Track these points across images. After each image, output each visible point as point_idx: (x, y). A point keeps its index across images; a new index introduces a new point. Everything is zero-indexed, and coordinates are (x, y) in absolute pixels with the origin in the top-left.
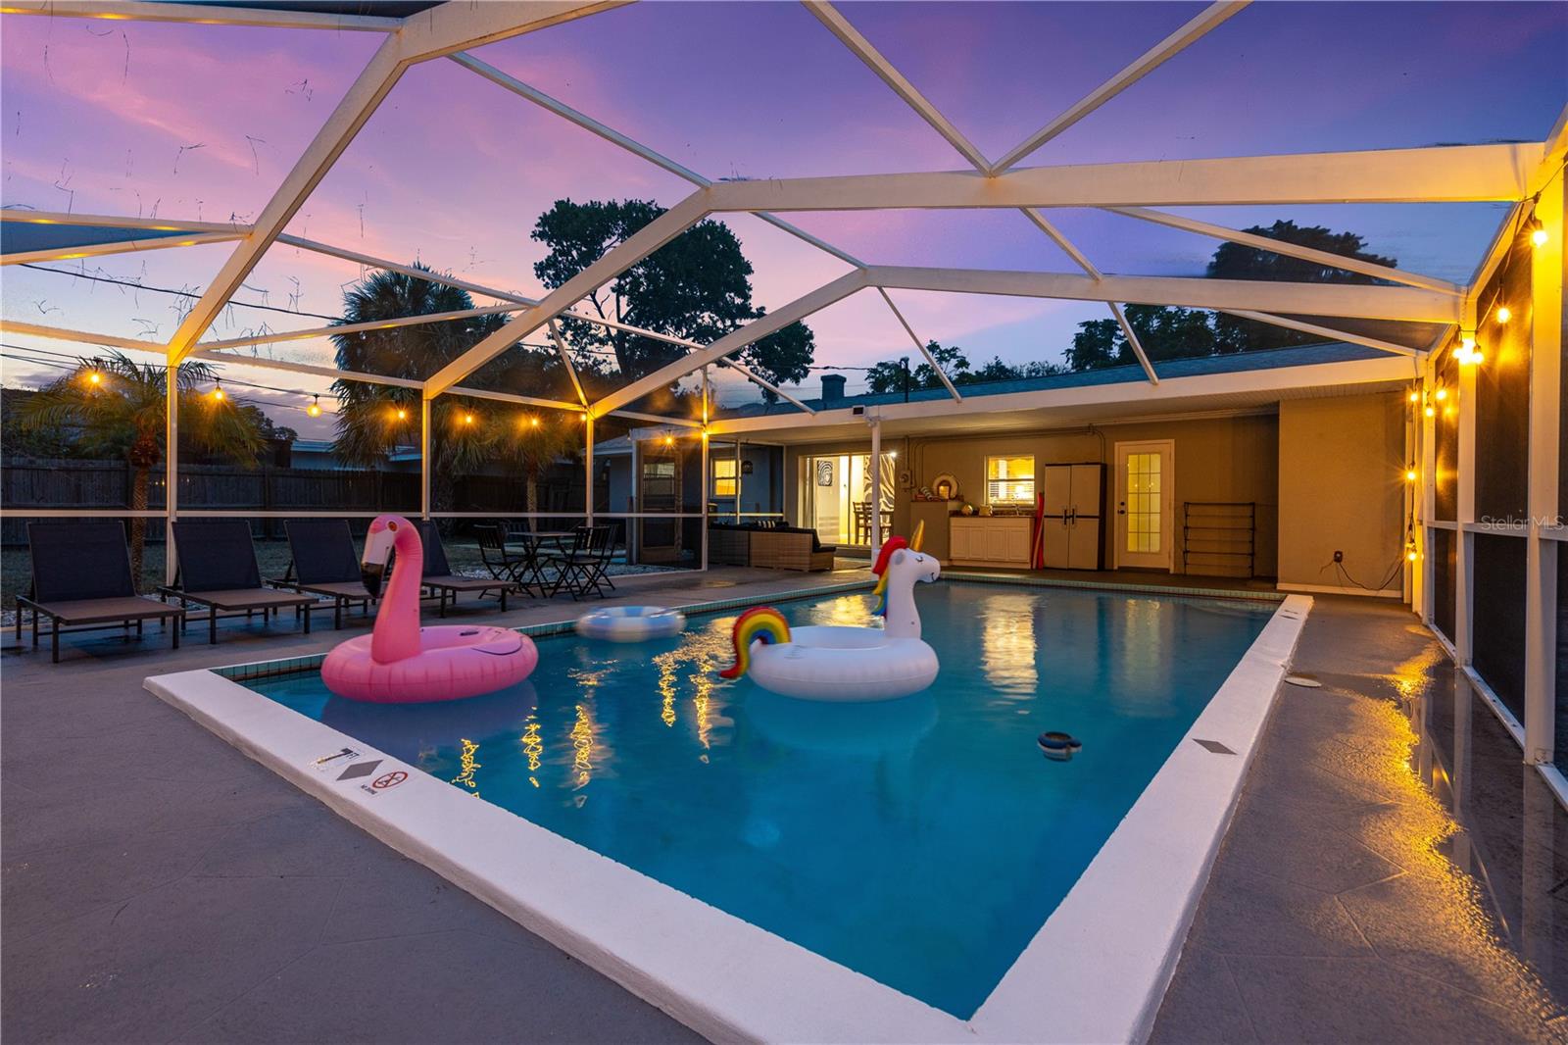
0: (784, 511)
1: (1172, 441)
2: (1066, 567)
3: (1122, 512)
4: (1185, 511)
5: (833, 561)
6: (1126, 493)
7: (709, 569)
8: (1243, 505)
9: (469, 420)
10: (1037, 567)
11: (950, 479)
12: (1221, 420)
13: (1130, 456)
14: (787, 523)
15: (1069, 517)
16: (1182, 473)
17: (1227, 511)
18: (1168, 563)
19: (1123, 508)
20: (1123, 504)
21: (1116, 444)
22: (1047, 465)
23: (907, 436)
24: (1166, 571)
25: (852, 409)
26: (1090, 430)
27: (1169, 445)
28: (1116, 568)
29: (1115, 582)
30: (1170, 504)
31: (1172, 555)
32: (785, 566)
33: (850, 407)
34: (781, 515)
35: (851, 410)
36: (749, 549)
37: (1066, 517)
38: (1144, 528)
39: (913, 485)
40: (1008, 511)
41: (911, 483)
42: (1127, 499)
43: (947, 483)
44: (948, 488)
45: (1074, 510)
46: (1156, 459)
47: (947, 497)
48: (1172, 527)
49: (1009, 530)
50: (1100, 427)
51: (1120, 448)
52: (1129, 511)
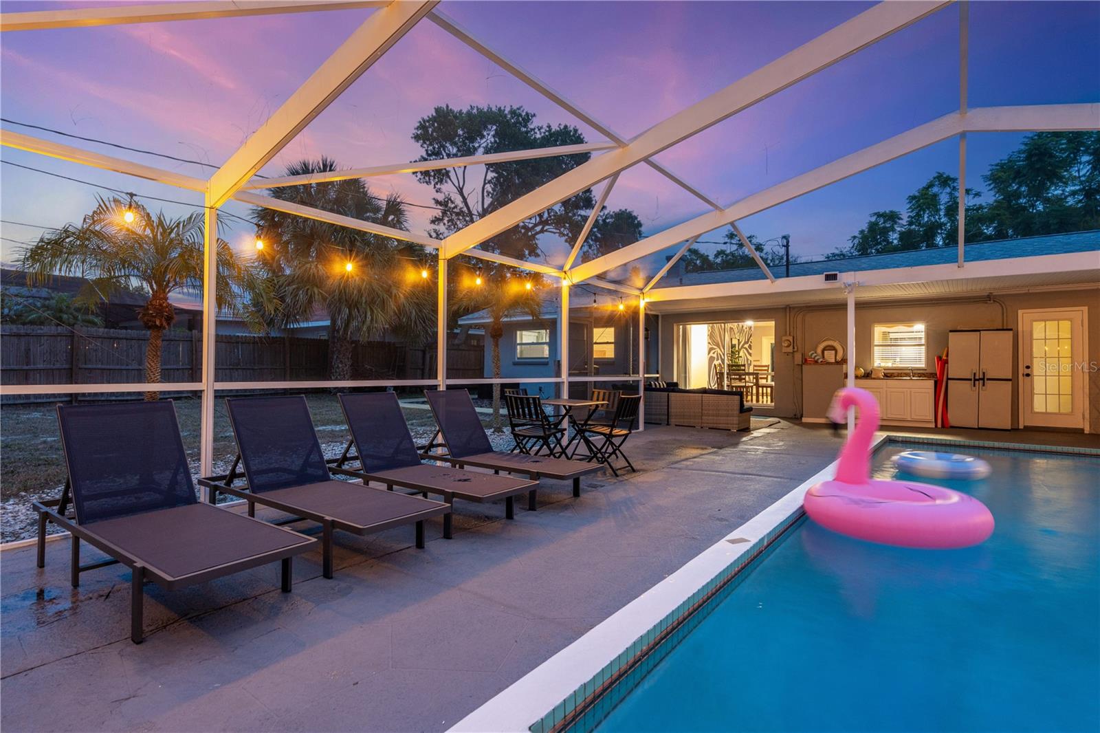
0: (660, 372)
1: (1085, 309)
2: (977, 427)
3: (1028, 375)
5: (750, 420)
6: (1031, 357)
7: (645, 430)
9: (479, 281)
10: (943, 426)
11: (836, 345)
13: (1036, 323)
14: (676, 384)
15: (978, 380)
18: (1081, 423)
19: (1028, 371)
20: (1028, 367)
21: (1019, 311)
22: (951, 331)
23: (788, 305)
24: (1078, 432)
25: (824, 275)
26: (989, 298)
27: (1081, 313)
28: (1021, 427)
29: (1022, 442)
31: (1087, 416)
32: (711, 426)
33: (822, 274)
34: (658, 375)
35: (822, 277)
36: (668, 409)
37: (975, 380)
38: (1052, 389)
39: (795, 350)
40: (899, 373)
41: (794, 348)
42: (1032, 363)
43: (833, 348)
44: (833, 352)
45: (984, 373)
46: (1066, 325)
47: (833, 361)
48: (1087, 390)
49: (911, 391)
50: (999, 295)
51: (1024, 316)
52: (1035, 373)
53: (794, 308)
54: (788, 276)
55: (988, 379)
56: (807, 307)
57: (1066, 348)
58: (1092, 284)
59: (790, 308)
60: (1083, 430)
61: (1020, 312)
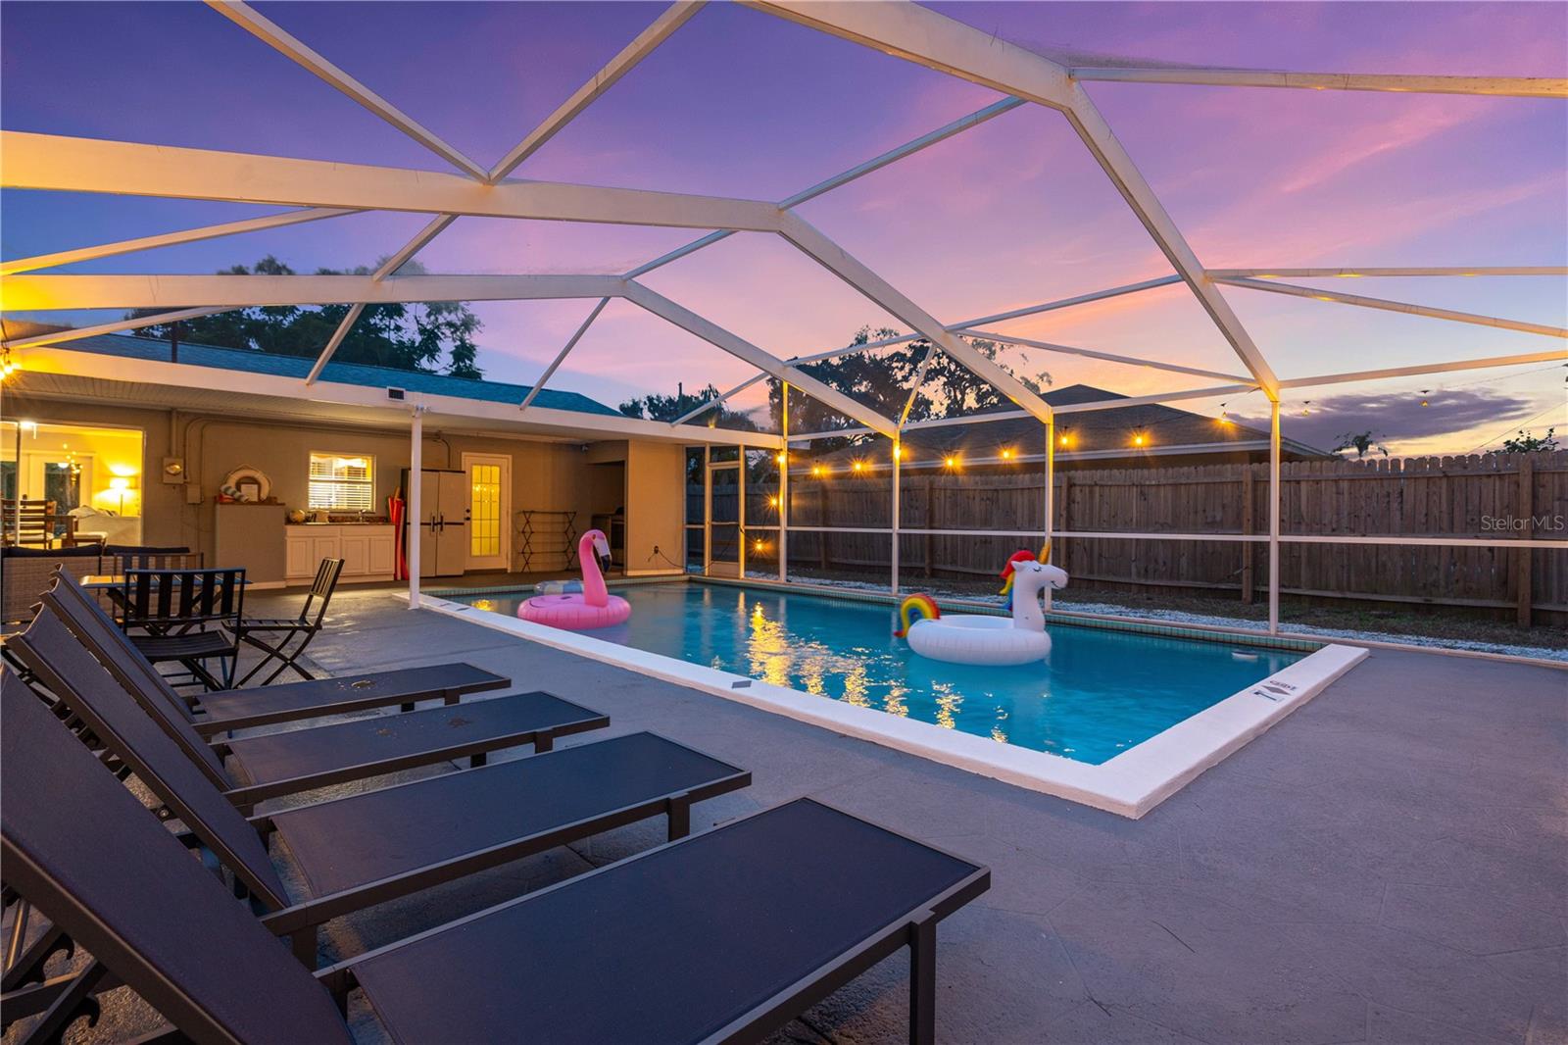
1: (510, 457)
2: (434, 576)
3: (468, 519)
4: (522, 518)
6: (471, 500)
8: (559, 513)
10: (403, 578)
11: (259, 475)
12: (545, 444)
13: (474, 467)
15: (438, 523)
16: (518, 483)
17: (548, 518)
18: (504, 563)
19: (468, 515)
20: (469, 511)
23: (175, 409)
24: (504, 572)
25: (387, 390)
26: (437, 436)
27: (507, 460)
28: (464, 572)
30: (508, 512)
31: (510, 556)
33: (383, 387)
35: (385, 392)
37: (441, 523)
38: (486, 533)
39: (188, 480)
40: (343, 517)
41: (185, 478)
42: (471, 506)
43: (253, 481)
44: (256, 486)
45: (442, 517)
46: (496, 470)
47: (255, 499)
48: (510, 533)
49: (370, 540)
50: (448, 435)
51: (467, 458)
52: (473, 517)
53: (184, 414)
54: (174, 360)
55: (446, 524)
56: (208, 415)
57: (495, 490)
58: (516, 435)
59: (178, 413)
60: (506, 569)
61: (463, 454)
